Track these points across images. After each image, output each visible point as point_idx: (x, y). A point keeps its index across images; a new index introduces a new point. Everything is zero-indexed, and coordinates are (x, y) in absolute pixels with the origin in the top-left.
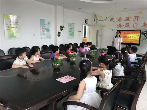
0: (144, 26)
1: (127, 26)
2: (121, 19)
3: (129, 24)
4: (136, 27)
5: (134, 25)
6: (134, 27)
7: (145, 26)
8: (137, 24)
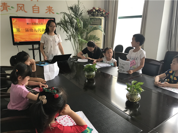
0: (49, 12)
1: (21, 9)
3: (23, 5)
4: (37, 12)
5: (33, 9)
6: (34, 12)
7: (51, 12)
8: (39, 7)
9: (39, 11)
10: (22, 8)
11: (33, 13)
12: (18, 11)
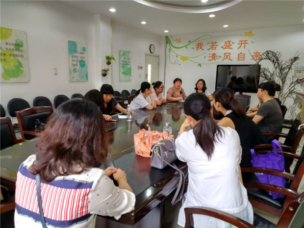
2: (216, 44)
3: (230, 53)
5: (239, 56)
8: (244, 54)
9: (244, 58)
10: (228, 57)
11: (238, 60)
12: (224, 60)
